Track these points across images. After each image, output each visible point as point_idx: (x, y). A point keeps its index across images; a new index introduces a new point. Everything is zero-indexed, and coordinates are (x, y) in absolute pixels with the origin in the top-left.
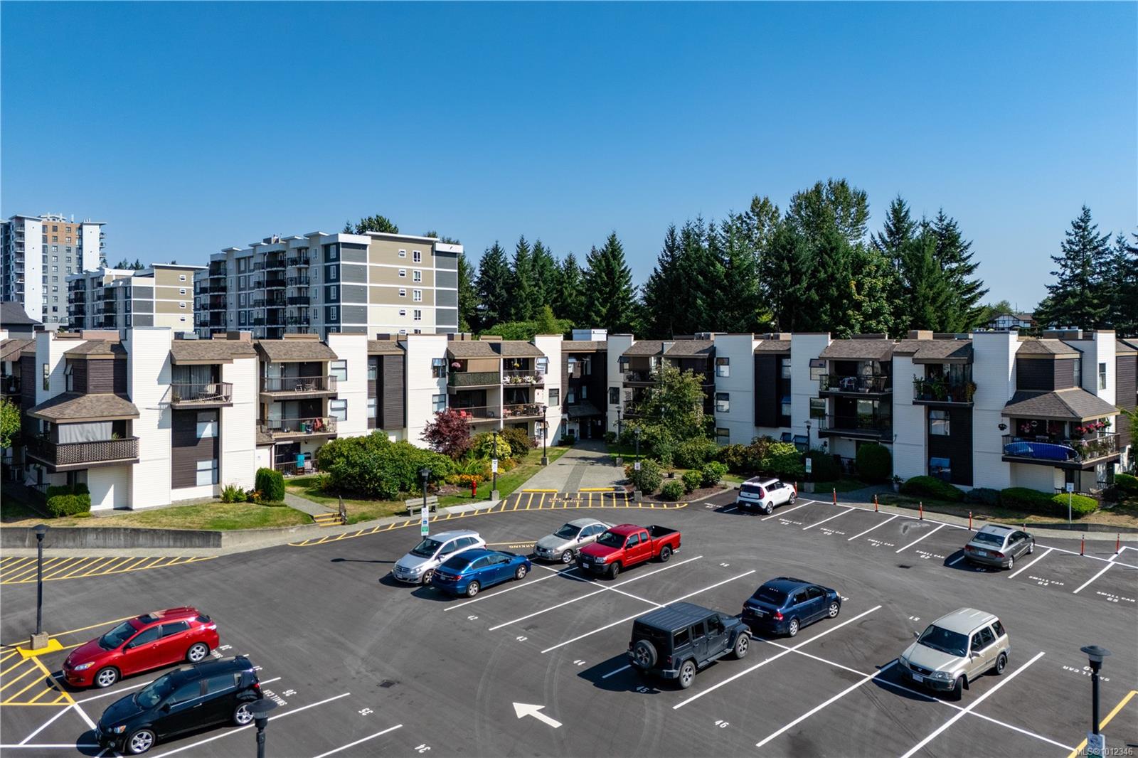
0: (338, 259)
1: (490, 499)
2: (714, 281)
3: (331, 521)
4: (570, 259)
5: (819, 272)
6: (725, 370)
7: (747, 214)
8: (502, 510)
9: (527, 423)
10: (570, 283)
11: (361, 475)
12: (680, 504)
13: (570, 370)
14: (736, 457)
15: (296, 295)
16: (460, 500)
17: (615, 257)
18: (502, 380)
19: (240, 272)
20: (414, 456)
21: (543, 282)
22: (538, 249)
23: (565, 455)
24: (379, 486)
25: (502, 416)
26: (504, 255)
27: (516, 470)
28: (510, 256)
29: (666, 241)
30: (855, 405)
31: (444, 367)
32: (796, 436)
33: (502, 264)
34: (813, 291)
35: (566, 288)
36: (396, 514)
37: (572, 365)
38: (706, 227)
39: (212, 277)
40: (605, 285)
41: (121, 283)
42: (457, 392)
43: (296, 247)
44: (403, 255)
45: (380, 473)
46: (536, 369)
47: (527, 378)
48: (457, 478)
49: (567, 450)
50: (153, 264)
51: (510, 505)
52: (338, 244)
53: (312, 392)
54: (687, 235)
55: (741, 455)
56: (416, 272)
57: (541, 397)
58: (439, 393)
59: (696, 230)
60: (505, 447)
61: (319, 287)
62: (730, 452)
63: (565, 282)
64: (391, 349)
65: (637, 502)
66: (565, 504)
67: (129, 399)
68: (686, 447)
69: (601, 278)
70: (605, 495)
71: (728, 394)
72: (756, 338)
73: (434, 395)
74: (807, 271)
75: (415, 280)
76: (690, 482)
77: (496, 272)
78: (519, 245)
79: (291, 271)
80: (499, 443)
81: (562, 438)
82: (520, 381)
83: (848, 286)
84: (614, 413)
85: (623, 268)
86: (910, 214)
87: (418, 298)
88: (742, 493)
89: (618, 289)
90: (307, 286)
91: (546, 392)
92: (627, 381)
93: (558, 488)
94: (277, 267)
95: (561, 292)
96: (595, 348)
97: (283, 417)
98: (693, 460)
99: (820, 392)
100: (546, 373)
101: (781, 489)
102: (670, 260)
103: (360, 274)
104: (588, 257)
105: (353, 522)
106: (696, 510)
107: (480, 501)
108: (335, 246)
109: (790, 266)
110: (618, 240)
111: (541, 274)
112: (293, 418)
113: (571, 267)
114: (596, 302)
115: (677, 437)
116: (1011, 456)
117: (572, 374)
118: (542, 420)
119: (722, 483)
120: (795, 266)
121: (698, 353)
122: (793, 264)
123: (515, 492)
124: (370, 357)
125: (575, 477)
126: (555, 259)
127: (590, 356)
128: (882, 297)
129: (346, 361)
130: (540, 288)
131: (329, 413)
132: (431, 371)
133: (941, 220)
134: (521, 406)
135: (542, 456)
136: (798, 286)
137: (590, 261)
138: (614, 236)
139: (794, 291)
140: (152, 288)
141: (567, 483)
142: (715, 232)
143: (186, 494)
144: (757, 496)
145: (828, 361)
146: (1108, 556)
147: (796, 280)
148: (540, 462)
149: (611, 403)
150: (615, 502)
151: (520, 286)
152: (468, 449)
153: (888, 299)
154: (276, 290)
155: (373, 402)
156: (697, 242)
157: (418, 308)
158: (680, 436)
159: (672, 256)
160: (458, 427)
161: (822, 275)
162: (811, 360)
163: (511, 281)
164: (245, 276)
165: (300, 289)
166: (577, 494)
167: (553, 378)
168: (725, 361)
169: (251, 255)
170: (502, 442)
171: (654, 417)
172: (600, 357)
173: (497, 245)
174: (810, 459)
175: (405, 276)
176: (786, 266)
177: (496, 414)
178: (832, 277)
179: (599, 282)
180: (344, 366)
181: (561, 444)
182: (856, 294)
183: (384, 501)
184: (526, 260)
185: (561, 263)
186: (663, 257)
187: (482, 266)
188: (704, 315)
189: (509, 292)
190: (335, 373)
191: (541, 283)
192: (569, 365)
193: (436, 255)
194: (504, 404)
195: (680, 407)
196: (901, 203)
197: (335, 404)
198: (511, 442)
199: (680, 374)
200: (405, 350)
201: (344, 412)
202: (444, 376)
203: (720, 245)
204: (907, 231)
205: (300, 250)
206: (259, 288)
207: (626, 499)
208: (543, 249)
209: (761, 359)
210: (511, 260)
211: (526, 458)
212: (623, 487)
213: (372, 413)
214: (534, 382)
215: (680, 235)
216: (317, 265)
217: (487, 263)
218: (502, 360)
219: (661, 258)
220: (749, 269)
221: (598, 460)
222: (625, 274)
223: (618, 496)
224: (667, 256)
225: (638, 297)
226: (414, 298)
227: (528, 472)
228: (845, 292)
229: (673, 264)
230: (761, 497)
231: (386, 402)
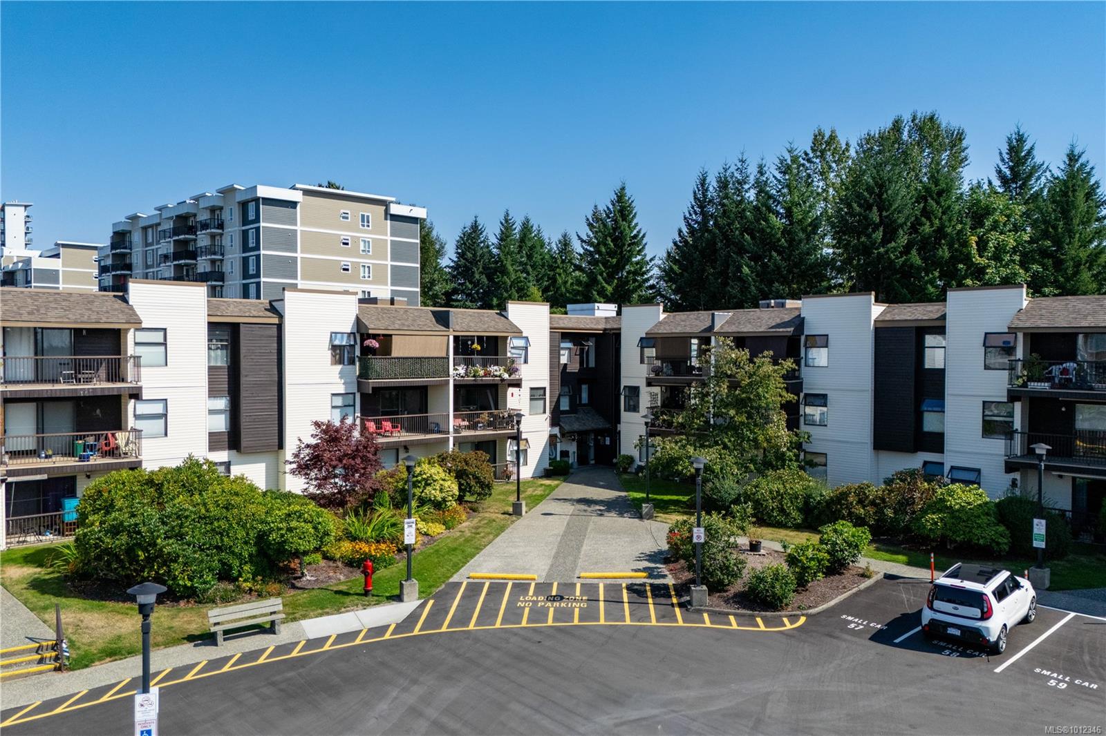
0: (257, 220)
1: (399, 598)
2: (766, 241)
3: (29, 663)
4: (565, 240)
5: (922, 224)
6: (819, 357)
7: (806, 154)
8: (416, 632)
9: (495, 442)
10: (564, 269)
11: (130, 551)
12: (793, 619)
13: (564, 360)
14: (864, 507)
15: (208, 269)
16: (338, 600)
17: (624, 218)
18: (451, 371)
19: (147, 245)
20: (252, 508)
21: (532, 266)
22: (526, 228)
23: (555, 494)
24: (169, 572)
25: (451, 430)
26: (484, 234)
27: (466, 524)
28: (491, 235)
29: (695, 193)
30: (1070, 417)
31: (352, 347)
32: (952, 468)
33: (482, 245)
34: (914, 252)
35: (560, 274)
36: (191, 638)
37: (566, 352)
38: (752, 171)
39: (114, 252)
40: (611, 254)
41: (20, 265)
42: (373, 388)
43: (207, 206)
44: (347, 218)
45: (171, 546)
46: (509, 355)
47: (493, 369)
48: (347, 546)
49: (557, 486)
50: (59, 242)
51: (435, 619)
52: (257, 200)
53: (100, 385)
54: (723, 184)
55: (873, 503)
56: (365, 241)
57: (516, 400)
58: (343, 392)
59: (737, 175)
60: (446, 484)
61: (235, 258)
62: (852, 498)
63: (558, 267)
64: (255, 313)
65: (700, 612)
66: (551, 610)
68: (768, 486)
69: (605, 245)
70: (630, 588)
71: (825, 396)
72: (876, 301)
73: (333, 395)
74: (905, 223)
75: (363, 251)
76: (805, 569)
77: (475, 255)
78: (504, 222)
79: (203, 240)
80: (436, 477)
81: (550, 465)
82: (482, 373)
83: (965, 244)
84: (632, 427)
85: (635, 232)
86: (1035, 152)
87: (367, 275)
88: (938, 604)
89: (628, 260)
90: (221, 257)
91: (525, 391)
92: (652, 376)
93: (536, 568)
94: (185, 234)
95: (553, 280)
96: (602, 326)
97: (40, 428)
98: (782, 511)
99: (1009, 391)
100: (526, 362)
101: (1017, 593)
102: (700, 219)
103: (289, 240)
104: (588, 219)
105: (83, 662)
106: (830, 636)
107: (378, 603)
108: (254, 203)
109: (880, 216)
110: (628, 195)
111: (530, 257)
112: (62, 431)
113: (566, 249)
114: (600, 278)
115: (747, 468)
117: (565, 365)
118: (517, 438)
119: (862, 562)
120: (886, 217)
121: (772, 328)
122: (884, 214)
123: (455, 579)
124: (212, 326)
125: (570, 543)
126: (547, 241)
127: (594, 339)
128: (1014, 261)
129: (165, 330)
130: (528, 274)
131: (131, 422)
132: (329, 353)
134: (485, 415)
135: (513, 499)
136: (893, 244)
137: (590, 225)
138: (623, 189)
139: (887, 252)
140: (58, 271)
141: (555, 557)
142: (766, 176)
144: (976, 612)
145: (1020, 336)
147: (890, 235)
148: (511, 510)
149: (625, 411)
150: (651, 607)
151: (504, 271)
152: (375, 491)
153: (1023, 264)
154: (186, 265)
155: (222, 403)
156: (739, 192)
157: (367, 287)
158: (752, 467)
159: (703, 213)
160: (357, 450)
161: (927, 229)
162: (986, 334)
163: (493, 265)
164: (153, 250)
165: (213, 262)
166: (575, 585)
167: (536, 371)
168: (822, 341)
169: (158, 221)
170: (443, 475)
171: (703, 437)
172: (609, 341)
173: (476, 221)
174: (1044, 522)
175: (350, 246)
176: (875, 216)
177: (442, 427)
178: (940, 232)
180: (162, 341)
181: (548, 474)
182: (977, 257)
183: (182, 603)
184: (511, 240)
185: (554, 246)
186: (690, 215)
187: (458, 248)
189: (490, 278)
190: (140, 351)
191: (529, 267)
192: (562, 352)
193: (391, 220)
194: (455, 410)
195: (750, 416)
196: (1021, 139)
197: (142, 408)
198: (460, 475)
199: (751, 361)
200: (281, 317)
201: (163, 421)
202: (352, 362)
203: (774, 192)
204: (1030, 175)
205: (213, 210)
206: (165, 263)
207: (675, 600)
208: (532, 227)
209: (884, 335)
210: (493, 240)
211: (488, 501)
212: (664, 569)
213: (220, 424)
214: (506, 376)
215: (715, 184)
216: (233, 228)
217: (465, 244)
218: (451, 338)
219: (688, 215)
220: (815, 225)
221: (610, 505)
222: (637, 240)
223: (660, 592)
224: (696, 213)
225: (656, 269)
226: (362, 275)
227: (488, 530)
228: (961, 252)
229: (704, 224)
230: (986, 615)
231: (244, 406)
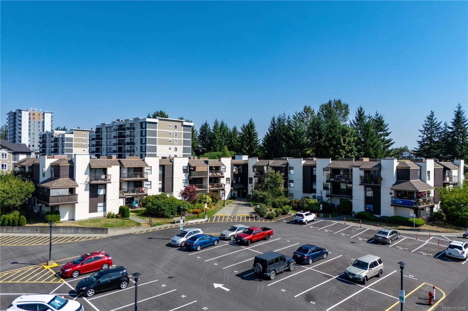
0: (146, 128)
1: (204, 218)
2: (289, 138)
3: (146, 225)
4: (235, 128)
5: (329, 135)
6: (292, 172)
7: (302, 112)
8: (208, 222)
9: (218, 191)
10: (234, 137)
11: (157, 209)
12: (274, 221)
13: (234, 171)
14: (295, 204)
15: (129, 141)
16: (193, 218)
17: (252, 128)
18: (208, 174)
19: (107, 132)
20: (176, 202)
21: (224, 137)
22: (222, 124)
23: (232, 203)
24: (164, 213)
25: (208, 188)
26: (209, 126)
27: (213, 208)
28: (211, 126)
29: (271, 122)
30: (340, 185)
31: (187, 169)
32: (318, 197)
33: (208, 130)
34: (327, 142)
35: (233, 139)
36: (170, 223)
37: (235, 169)
38: (287, 117)
39: (96, 134)
40: (248, 138)
41: (61, 136)
42: (192, 179)
43: (129, 123)
44: (171, 126)
45: (164, 208)
46: (221, 170)
47: (218, 174)
48: (192, 210)
49: (232, 201)
50: (73, 129)
51: (211, 220)
52: (146, 122)
54: (279, 120)
55: (297, 203)
56: (175, 133)
57: (223, 181)
58: (185, 179)
59: (283, 118)
60: (209, 199)
61: (138, 138)
62: (293, 202)
63: (232, 137)
64: (168, 162)
65: (258, 220)
66: (232, 220)
67: (74, 180)
68: (277, 200)
69: (246, 136)
70: (246, 217)
71: (293, 181)
72: (303, 160)
73: (183, 180)
74: (324, 134)
75: (175, 136)
76: (277, 213)
77: (206, 133)
78: (215, 122)
79: (127, 132)
80: (207, 198)
81: (231, 196)
82: (215, 175)
83: (340, 140)
84: (251, 187)
85: (255, 132)
86: (365, 113)
87: (176, 143)
88: (296, 217)
89: (253, 140)
90: (134, 138)
91: (225, 179)
92: (255, 175)
93: (229, 214)
94: (122, 131)
95: (231, 141)
96: (244, 162)
97: (128, 187)
98: (280, 205)
100: (225, 172)
101: (311, 215)
102: (273, 129)
103: (155, 133)
104: (241, 128)
105: (155, 225)
106: (280, 223)
107: (200, 219)
108: (145, 123)
109: (318, 132)
110: (253, 121)
111: (223, 134)
112: (132, 188)
113: (235, 131)
114: (244, 145)
115: (274, 196)
116: (394, 204)
117: (235, 172)
118: (223, 190)
119: (289, 213)
120: (320, 133)
121: (282, 165)
122: (319, 132)
123: (213, 216)
124: (160, 165)
125: (236, 210)
126: (229, 128)
127: (242, 166)
128: (353, 145)
129: (151, 167)
130: (223, 139)
131: (145, 186)
132: (182, 171)
133: (377, 115)
134: (216, 184)
135: (223, 203)
136: (321, 140)
137: (242, 129)
138: (251, 120)
139: (319, 142)
140: (72, 138)
141: (232, 213)
142: (290, 119)
143: (94, 215)
144: (302, 217)
145: (330, 169)
146: (426, 240)
147: (320, 138)
148: (222, 205)
149: (249, 183)
150: (250, 220)
151: (215, 138)
152: (196, 200)
153: (355, 146)
154: (122, 139)
155: (161, 182)
156: (283, 123)
157: (176, 146)
158: (275, 196)
159: (274, 128)
160: (193, 192)
161: (330, 136)
162: (324, 168)
163: (212, 136)
164: (109, 134)
165: (131, 139)
166: (236, 217)
167: (228, 174)
168: (292, 168)
169: (112, 126)
170: (208, 197)
171: (265, 189)
172: (245, 166)
173: (206, 122)
174: (322, 205)
175: (171, 134)
176: (316, 132)
177: (206, 187)
178: (334, 137)
179: (246, 137)
180: (150, 169)
181: (230, 199)
182: (343, 144)
183: (165, 218)
184: (217, 128)
185: (231, 129)
186: (270, 128)
187: (200, 130)
188: (285, 150)
189: (211, 140)
190: (147, 171)
191: (223, 137)
192: (234, 169)
193: (183, 126)
194: (209, 183)
195: (275, 185)
196: (361, 109)
197: (147, 183)
198: (212, 197)
199: (275, 173)
200: (173, 163)
201: (150, 186)
202: (187, 173)
203: (292, 124)
204: (364, 119)
205: (131, 124)
206: (115, 138)
207: (254, 219)
208: (224, 124)
209: (305, 167)
210: (212, 128)
211: (217, 204)
212: (253, 214)
213: (160, 186)
214: (221, 175)
215: (277, 120)
216: (138, 130)
217: (202, 129)
218: (209, 167)
219: (269, 128)
220: (302, 133)
221: (244, 205)
222: (255, 134)
223: (252, 218)
224: (272, 128)
225: (261, 143)
226: (175, 143)
227: (218, 209)
228: (339, 142)
229: (274, 131)
230: (303, 218)
231: (165, 182)
